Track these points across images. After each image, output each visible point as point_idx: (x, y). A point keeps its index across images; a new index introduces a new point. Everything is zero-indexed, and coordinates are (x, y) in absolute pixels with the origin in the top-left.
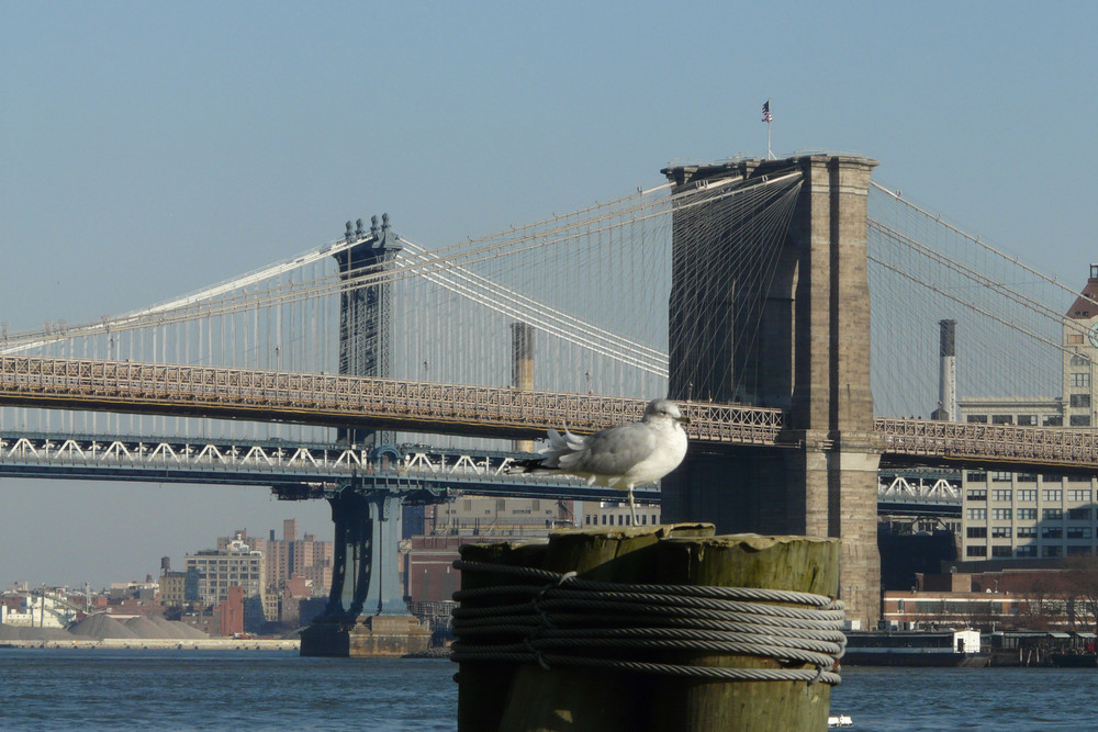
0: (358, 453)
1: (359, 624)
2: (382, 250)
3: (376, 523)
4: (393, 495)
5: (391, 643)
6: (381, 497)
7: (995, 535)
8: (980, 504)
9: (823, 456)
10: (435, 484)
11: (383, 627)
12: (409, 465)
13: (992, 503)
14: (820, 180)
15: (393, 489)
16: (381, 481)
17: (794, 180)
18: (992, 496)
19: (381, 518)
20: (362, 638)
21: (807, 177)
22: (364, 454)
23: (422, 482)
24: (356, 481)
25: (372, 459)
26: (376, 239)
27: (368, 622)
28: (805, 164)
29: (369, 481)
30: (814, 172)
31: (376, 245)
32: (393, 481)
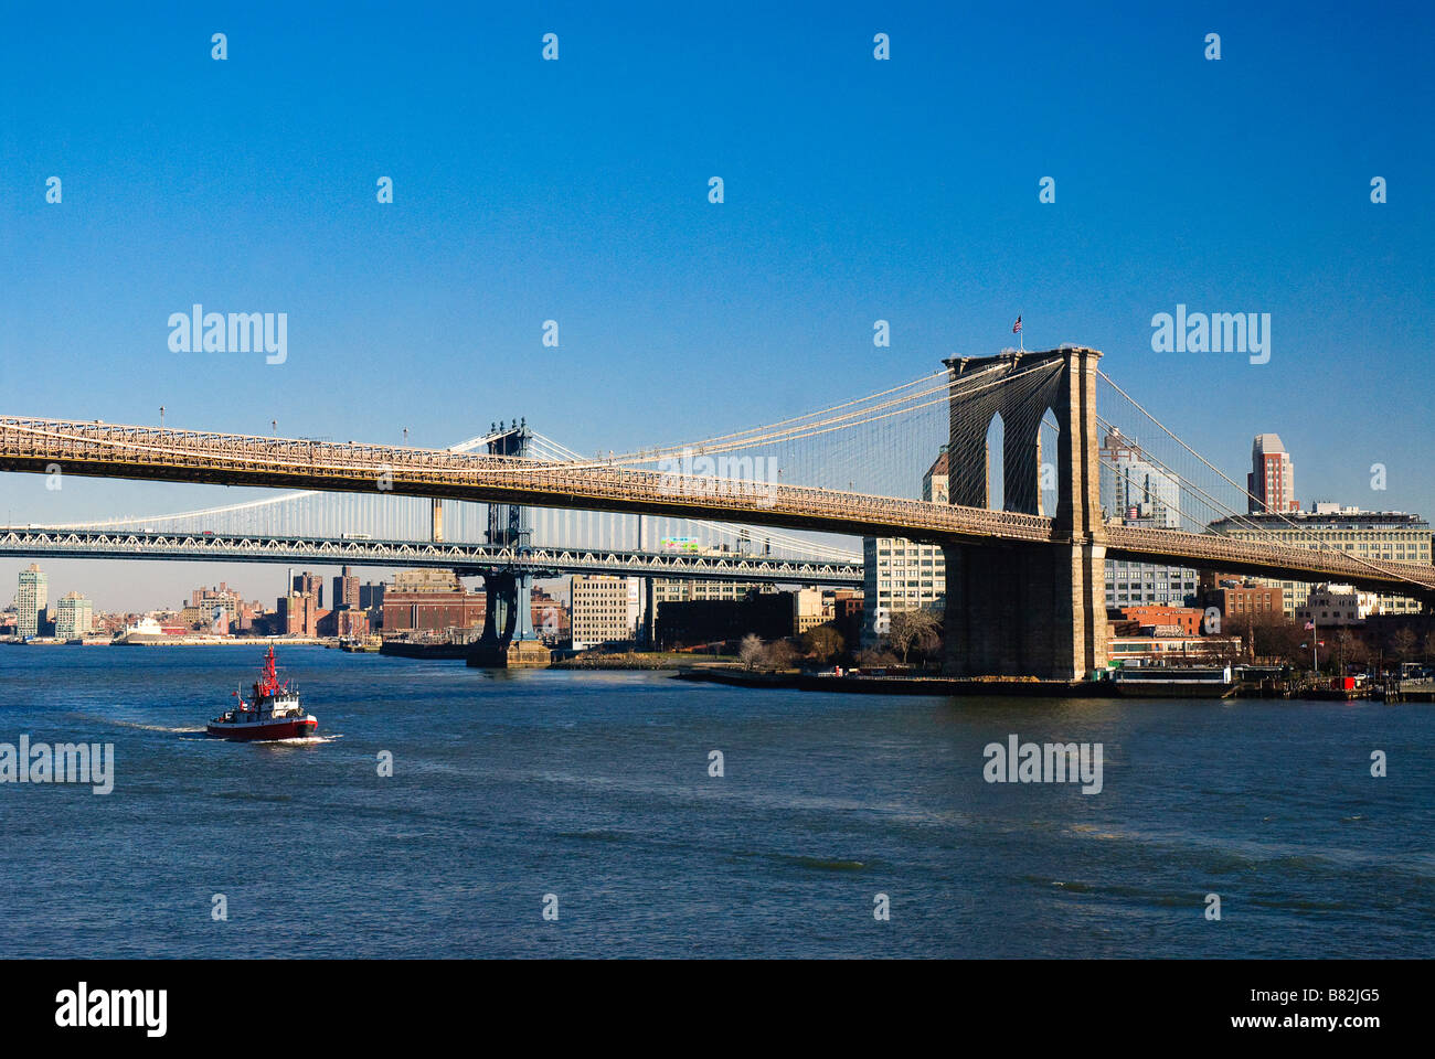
0: (510, 550)
1: (511, 646)
2: (522, 437)
3: (519, 589)
4: (531, 574)
5: (529, 656)
6: (522, 575)
7: (896, 596)
8: (887, 578)
9: (1080, 548)
10: (551, 568)
11: (525, 647)
12: (536, 557)
13: (894, 577)
14: (1075, 361)
15: (530, 570)
16: (524, 566)
17: (1056, 367)
18: (893, 574)
19: (522, 587)
20: (514, 654)
21: (1067, 362)
22: (513, 551)
23: (545, 567)
24: (509, 565)
25: (518, 553)
26: (519, 431)
27: (517, 644)
28: (1067, 353)
29: (517, 566)
30: (1073, 359)
31: (519, 435)
32: (530, 566)
